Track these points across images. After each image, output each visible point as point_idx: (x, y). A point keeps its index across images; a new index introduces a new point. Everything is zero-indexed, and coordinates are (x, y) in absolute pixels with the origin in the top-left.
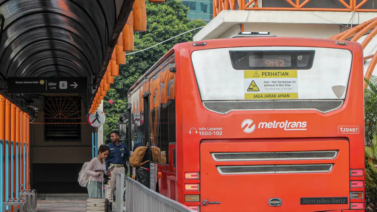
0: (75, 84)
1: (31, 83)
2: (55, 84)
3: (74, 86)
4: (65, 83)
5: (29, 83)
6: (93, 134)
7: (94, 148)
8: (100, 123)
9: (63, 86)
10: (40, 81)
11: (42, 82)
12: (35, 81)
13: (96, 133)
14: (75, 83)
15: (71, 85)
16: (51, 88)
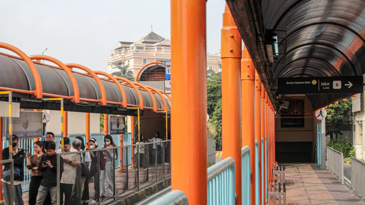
0: (349, 84)
1: (303, 83)
2: (329, 84)
3: (349, 86)
4: (339, 83)
5: (301, 83)
6: (318, 124)
7: (319, 134)
8: (323, 117)
9: (337, 85)
10: (312, 81)
11: (314, 82)
12: (307, 81)
13: (320, 124)
14: (349, 82)
15: (345, 85)
16: (324, 88)
